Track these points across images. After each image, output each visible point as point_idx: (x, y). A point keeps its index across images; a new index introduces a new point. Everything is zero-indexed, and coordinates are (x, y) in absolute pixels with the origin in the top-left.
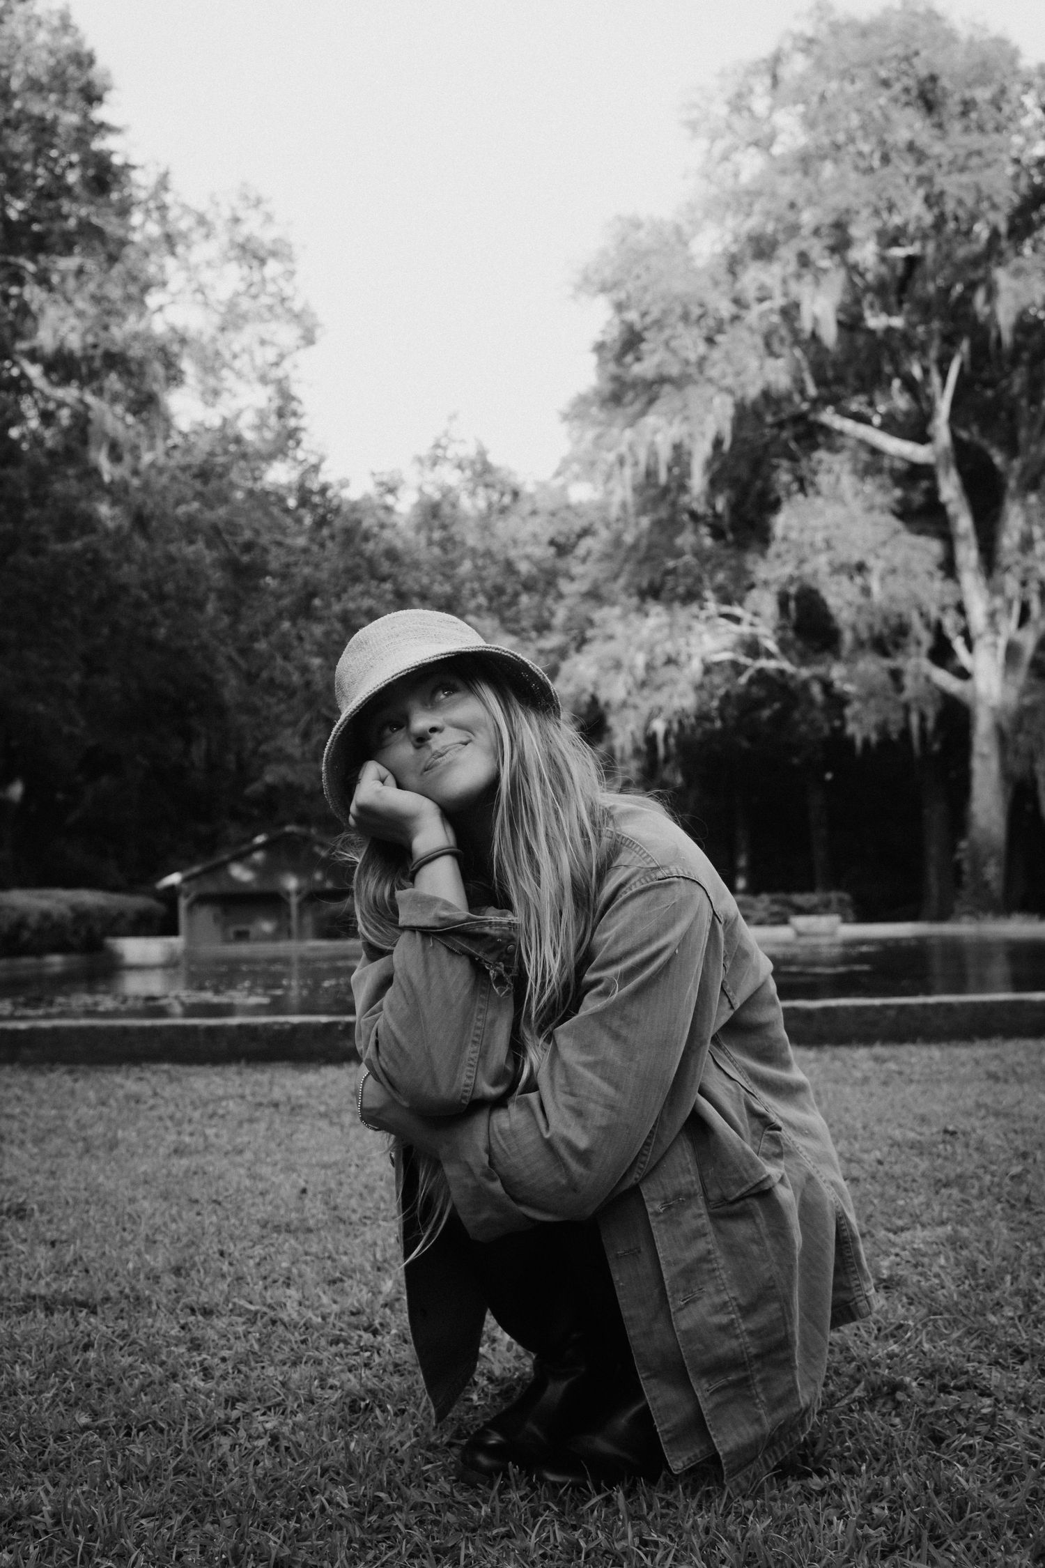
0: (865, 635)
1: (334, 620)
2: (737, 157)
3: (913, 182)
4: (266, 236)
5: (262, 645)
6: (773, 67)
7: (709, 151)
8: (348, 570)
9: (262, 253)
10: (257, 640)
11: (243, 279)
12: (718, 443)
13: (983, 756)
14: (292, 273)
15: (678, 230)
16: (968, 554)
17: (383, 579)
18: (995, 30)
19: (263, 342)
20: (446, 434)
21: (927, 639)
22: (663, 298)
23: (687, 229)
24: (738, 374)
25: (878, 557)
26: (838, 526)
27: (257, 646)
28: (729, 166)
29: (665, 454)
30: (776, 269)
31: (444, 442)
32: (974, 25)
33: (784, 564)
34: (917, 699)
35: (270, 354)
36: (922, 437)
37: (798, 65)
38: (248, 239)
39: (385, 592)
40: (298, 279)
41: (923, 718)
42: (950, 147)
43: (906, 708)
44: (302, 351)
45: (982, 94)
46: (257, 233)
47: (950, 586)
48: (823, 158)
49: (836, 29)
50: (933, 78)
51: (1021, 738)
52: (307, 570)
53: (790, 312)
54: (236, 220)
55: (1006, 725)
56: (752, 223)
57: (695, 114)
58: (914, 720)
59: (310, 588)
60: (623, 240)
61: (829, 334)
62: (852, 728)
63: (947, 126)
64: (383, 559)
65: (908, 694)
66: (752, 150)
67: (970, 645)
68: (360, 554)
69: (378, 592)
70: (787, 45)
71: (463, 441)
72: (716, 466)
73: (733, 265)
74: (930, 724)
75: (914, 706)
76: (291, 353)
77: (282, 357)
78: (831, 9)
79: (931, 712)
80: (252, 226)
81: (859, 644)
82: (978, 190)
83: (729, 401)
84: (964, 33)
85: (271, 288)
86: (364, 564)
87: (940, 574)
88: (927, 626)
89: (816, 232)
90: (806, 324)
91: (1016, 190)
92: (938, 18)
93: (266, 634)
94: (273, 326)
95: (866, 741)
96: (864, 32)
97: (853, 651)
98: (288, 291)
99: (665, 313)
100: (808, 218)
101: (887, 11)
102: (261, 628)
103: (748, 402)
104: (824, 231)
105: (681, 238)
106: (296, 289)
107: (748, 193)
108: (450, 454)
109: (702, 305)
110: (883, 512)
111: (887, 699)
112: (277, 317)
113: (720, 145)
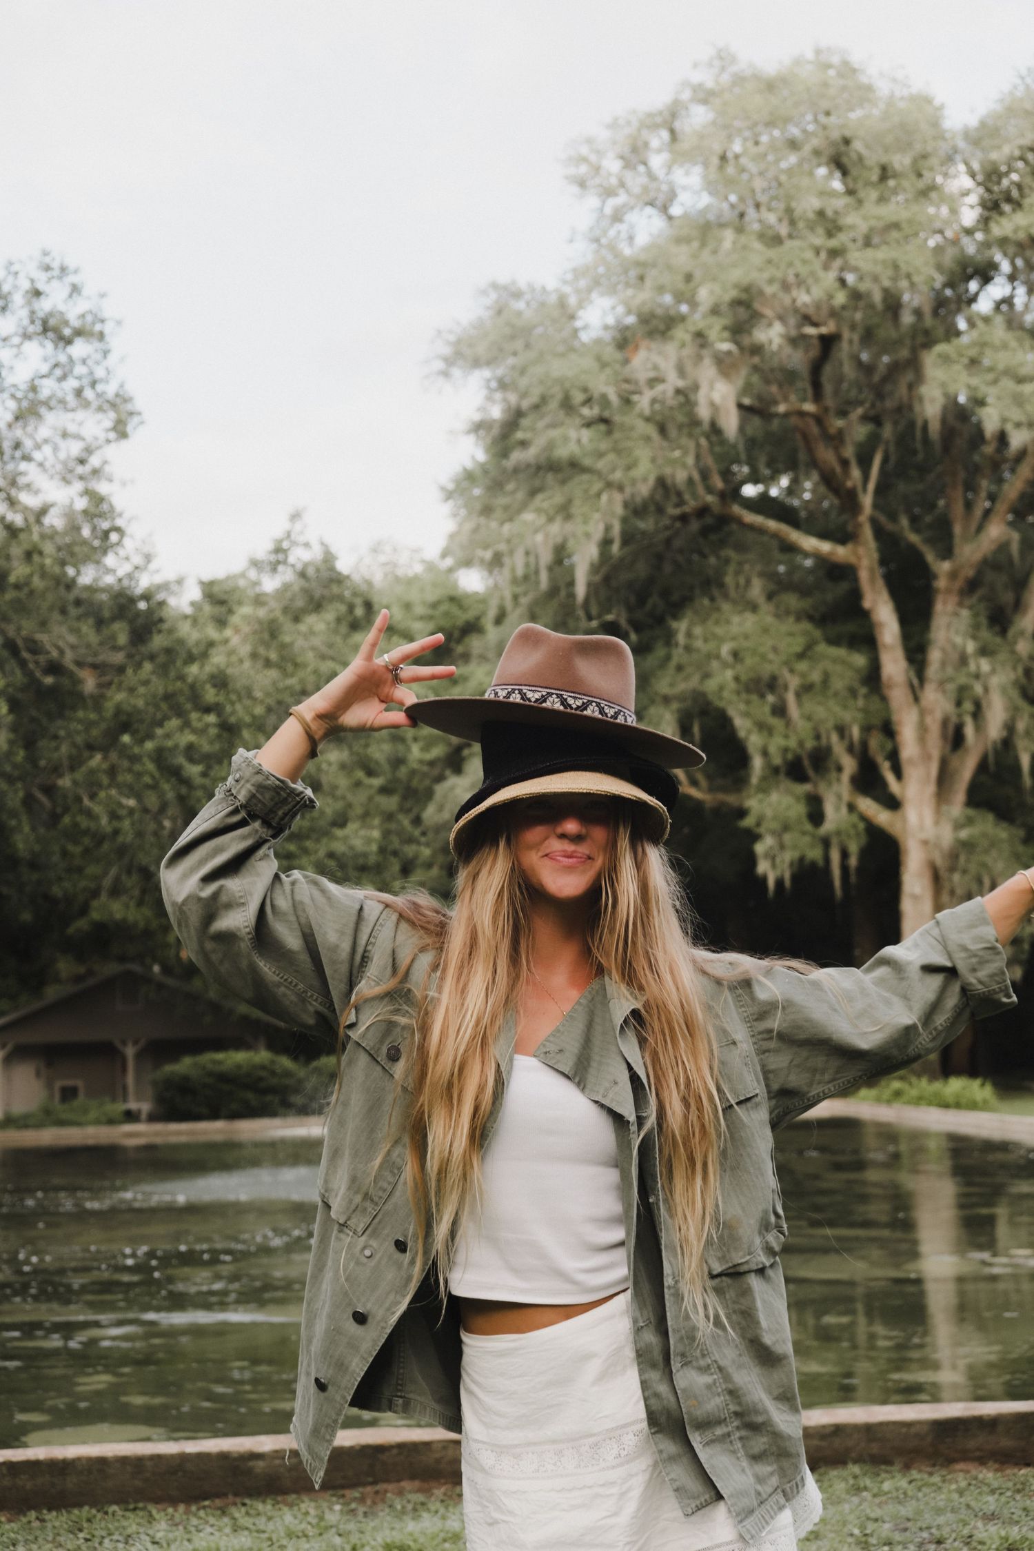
0: (777, 760)
1: (146, 760)
2: (632, 217)
3: (823, 255)
4: (73, 312)
5: (65, 782)
6: (669, 121)
7: (602, 209)
8: (167, 697)
9: (67, 332)
10: (61, 776)
11: (45, 359)
12: (606, 543)
13: (915, 898)
14: (106, 353)
15: (562, 303)
16: (894, 665)
17: (207, 710)
18: (917, 85)
19: (65, 435)
20: (289, 535)
21: (849, 765)
22: (541, 382)
23: (572, 301)
24: (629, 468)
25: (792, 671)
26: (746, 637)
27: (60, 782)
28: (623, 227)
29: (546, 557)
30: (671, 349)
31: (285, 545)
32: (894, 80)
33: (687, 678)
34: (838, 833)
35: (75, 448)
36: (843, 536)
37: (699, 117)
38: (51, 314)
39: (208, 725)
40: (112, 359)
41: (845, 855)
42: (865, 218)
43: (826, 843)
44: (113, 445)
45: (901, 161)
46: (61, 307)
47: (875, 704)
48: (722, 226)
49: (739, 80)
50: (847, 142)
51: (956, 877)
52: (120, 697)
53: (686, 396)
54: (37, 293)
55: (939, 862)
56: (644, 297)
57: (583, 169)
58: (835, 856)
59: (124, 718)
60: (499, 312)
61: (731, 423)
62: (763, 867)
63: (862, 194)
64: (208, 686)
65: (829, 826)
66: (649, 210)
67: (898, 772)
68: (181, 677)
69: (199, 725)
70: (686, 95)
71: (307, 545)
72: (604, 570)
73: (624, 341)
74: (853, 861)
75: (835, 842)
76: (98, 448)
77: (89, 451)
78: (734, 60)
79: (854, 848)
80: (55, 300)
81: (773, 771)
82: (896, 267)
83: (618, 498)
84: (883, 88)
85: (80, 370)
86: (186, 689)
87: (863, 690)
88: (850, 749)
89: (715, 311)
90: (704, 413)
91: (939, 267)
92: (854, 71)
93: (72, 769)
94: (80, 415)
95: (780, 883)
96: (770, 86)
97: (763, 779)
98: (100, 373)
99: (544, 400)
100: (705, 295)
101: (798, 62)
102: (66, 763)
103: (638, 500)
104: (724, 308)
105: (565, 313)
106: (108, 371)
107: (639, 264)
108: (291, 559)
109: (585, 390)
110: (798, 619)
111: (804, 833)
112: (86, 404)
113: (612, 203)
